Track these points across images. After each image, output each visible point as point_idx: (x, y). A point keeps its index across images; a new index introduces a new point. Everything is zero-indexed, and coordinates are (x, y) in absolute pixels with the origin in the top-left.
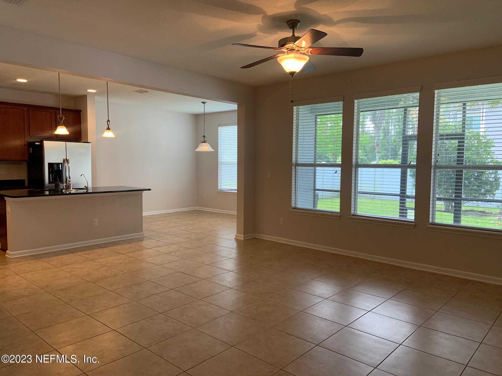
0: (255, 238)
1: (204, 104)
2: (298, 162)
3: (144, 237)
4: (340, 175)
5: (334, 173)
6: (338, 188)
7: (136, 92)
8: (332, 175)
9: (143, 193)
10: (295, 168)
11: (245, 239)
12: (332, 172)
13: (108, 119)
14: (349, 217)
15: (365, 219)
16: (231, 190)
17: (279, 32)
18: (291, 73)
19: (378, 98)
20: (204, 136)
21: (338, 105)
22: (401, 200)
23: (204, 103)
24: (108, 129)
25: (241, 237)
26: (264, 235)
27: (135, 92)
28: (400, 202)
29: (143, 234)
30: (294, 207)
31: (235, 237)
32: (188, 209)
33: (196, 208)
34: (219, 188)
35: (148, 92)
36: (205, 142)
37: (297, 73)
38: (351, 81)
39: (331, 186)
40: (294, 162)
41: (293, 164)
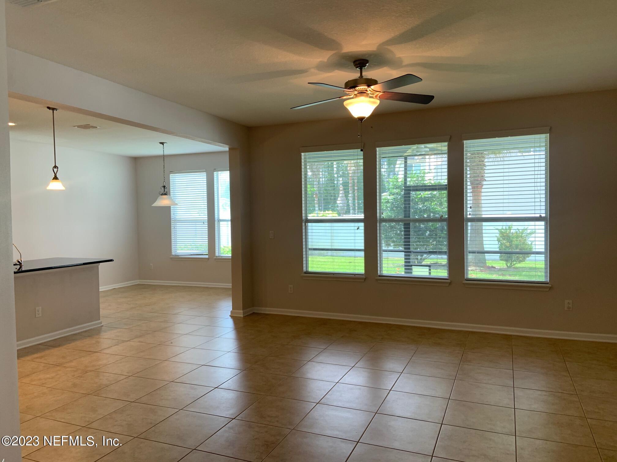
0: (254, 313)
1: (163, 145)
2: (309, 218)
3: (102, 326)
4: (363, 231)
5: (356, 229)
6: (362, 246)
7: (78, 127)
8: (353, 231)
9: (99, 266)
10: (306, 224)
11: (245, 315)
12: (353, 228)
13: (55, 165)
14: (376, 278)
15: (396, 280)
16: (192, 255)
17: (337, 71)
18: (360, 118)
19: (403, 146)
20: (164, 187)
21: (357, 153)
22: (405, 255)
23: (162, 143)
24: (56, 178)
25: (240, 313)
26: (267, 309)
27: (76, 127)
28: (405, 258)
29: (101, 323)
30: (305, 271)
31: (230, 314)
32: (127, 284)
33: (138, 282)
34: (173, 253)
35: (97, 127)
36: (166, 194)
37: (367, 118)
38: (372, 127)
39: (353, 245)
40: (304, 218)
41: (303, 220)
